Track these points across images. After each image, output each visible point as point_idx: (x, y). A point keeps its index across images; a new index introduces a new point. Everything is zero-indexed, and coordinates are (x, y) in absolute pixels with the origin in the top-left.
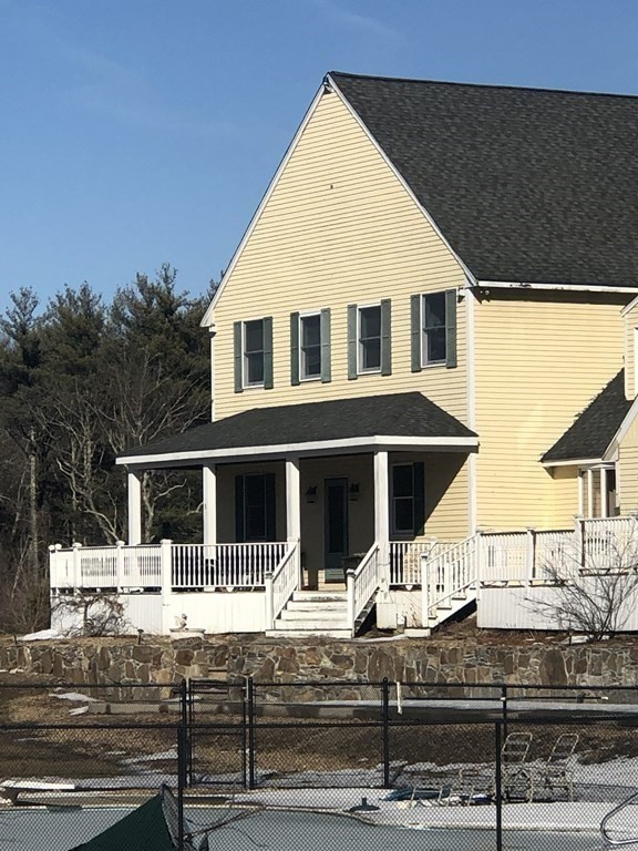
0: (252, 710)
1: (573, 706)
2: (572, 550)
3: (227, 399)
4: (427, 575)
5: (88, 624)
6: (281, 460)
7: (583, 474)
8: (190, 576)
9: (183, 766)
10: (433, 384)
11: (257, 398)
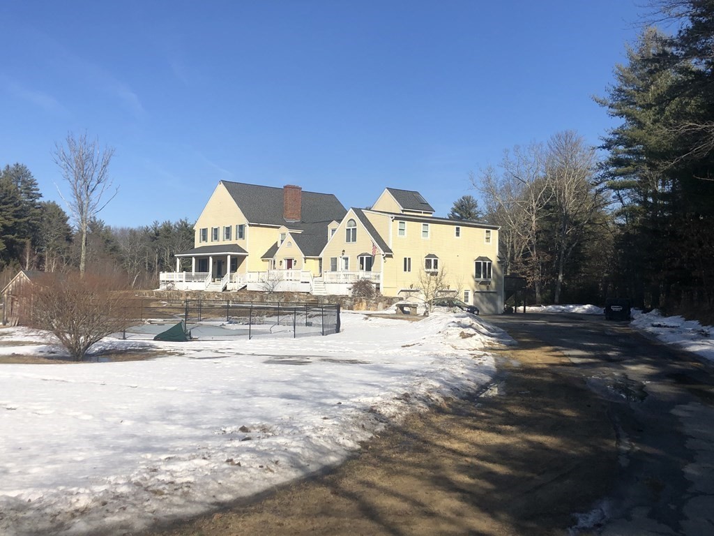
0: (201, 306)
1: (265, 306)
2: (266, 276)
3: (198, 244)
4: (237, 280)
5: (167, 288)
6: (208, 256)
7: (269, 261)
8: (189, 279)
9: (186, 316)
10: (240, 243)
11: (204, 244)
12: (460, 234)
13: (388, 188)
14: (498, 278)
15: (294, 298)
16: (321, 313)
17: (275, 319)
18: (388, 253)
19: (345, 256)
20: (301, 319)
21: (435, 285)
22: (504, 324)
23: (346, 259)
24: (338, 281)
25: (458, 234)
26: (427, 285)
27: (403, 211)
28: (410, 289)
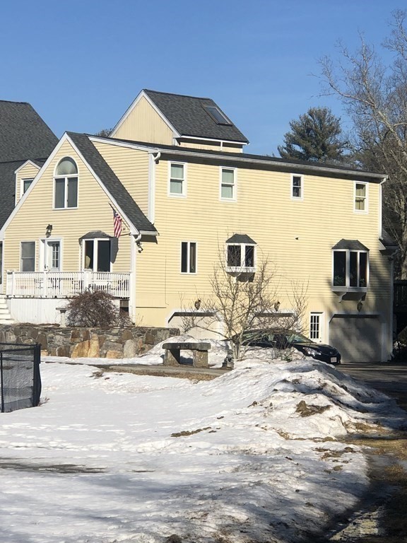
12: (302, 191)
13: (146, 91)
14: (380, 287)
18: (147, 232)
19: (52, 238)
21: (247, 302)
22: (393, 382)
23: (56, 245)
24: (38, 293)
25: (297, 192)
26: (229, 302)
27: (179, 140)
28: (194, 310)
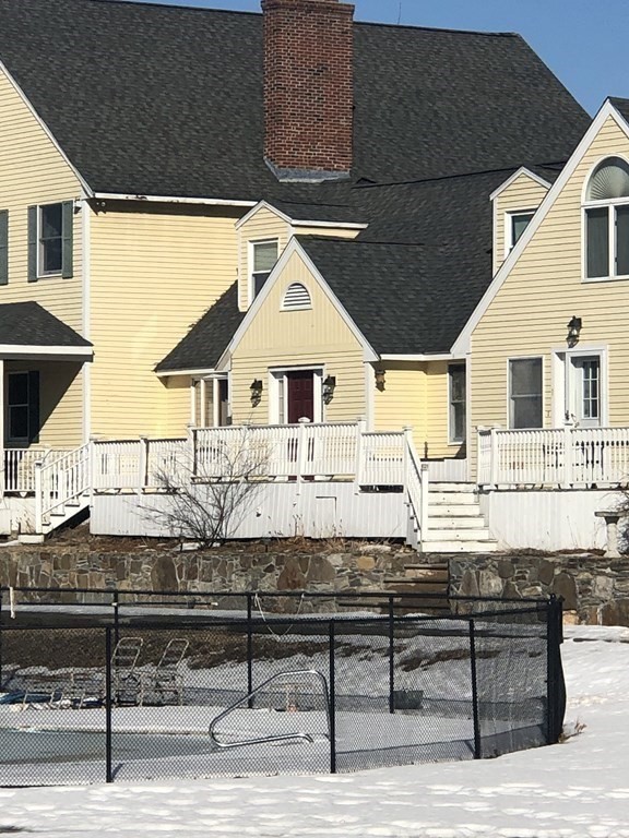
1: (183, 612)
2: (184, 458)
4: (41, 481)
7: (196, 383)
10: (49, 294)
15: (323, 570)
16: (465, 642)
17: (231, 676)
19: (583, 348)
20: (365, 676)
23: (590, 364)
